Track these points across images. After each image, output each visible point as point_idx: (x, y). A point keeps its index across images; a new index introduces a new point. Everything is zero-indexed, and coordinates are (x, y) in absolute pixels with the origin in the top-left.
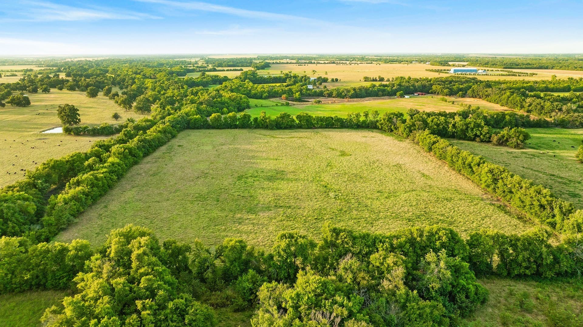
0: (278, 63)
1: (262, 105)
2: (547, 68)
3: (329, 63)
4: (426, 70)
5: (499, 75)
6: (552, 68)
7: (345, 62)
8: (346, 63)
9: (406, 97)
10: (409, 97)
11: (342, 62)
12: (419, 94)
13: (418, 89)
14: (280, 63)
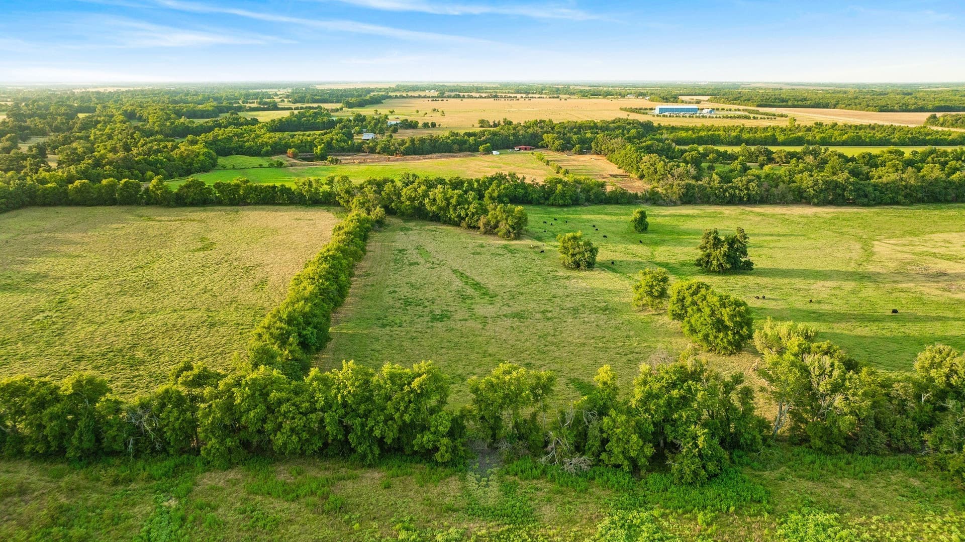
0: (404, 97)
1: (234, 166)
2: (826, 106)
3: (489, 97)
4: (621, 109)
5: (724, 117)
6: (835, 107)
7: (515, 95)
8: (516, 97)
9: (495, 153)
10: (498, 153)
11: (509, 95)
12: (520, 149)
13: (523, 141)
14: (407, 97)
